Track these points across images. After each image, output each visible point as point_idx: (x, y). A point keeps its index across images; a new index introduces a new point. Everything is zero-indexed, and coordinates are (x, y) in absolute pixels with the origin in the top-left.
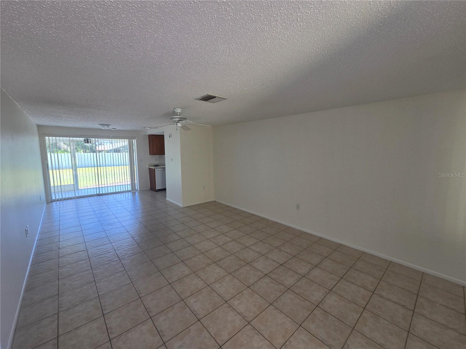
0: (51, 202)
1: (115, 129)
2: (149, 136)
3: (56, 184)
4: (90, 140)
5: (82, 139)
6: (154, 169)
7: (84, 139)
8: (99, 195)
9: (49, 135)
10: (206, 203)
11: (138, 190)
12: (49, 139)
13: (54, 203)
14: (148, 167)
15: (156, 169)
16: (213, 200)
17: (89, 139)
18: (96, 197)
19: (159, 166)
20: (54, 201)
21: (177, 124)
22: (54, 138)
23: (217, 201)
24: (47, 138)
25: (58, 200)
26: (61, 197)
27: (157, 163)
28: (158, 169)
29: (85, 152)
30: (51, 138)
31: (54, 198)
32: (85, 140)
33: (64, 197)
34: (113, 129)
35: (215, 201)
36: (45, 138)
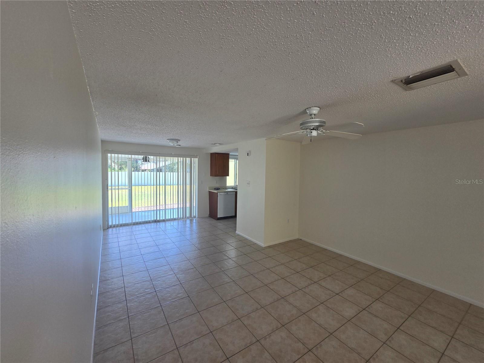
0: (107, 228)
1: (180, 145)
2: (212, 155)
3: (114, 206)
4: (149, 158)
5: (141, 157)
6: (217, 193)
7: (142, 156)
8: (156, 221)
9: (112, 152)
10: (291, 241)
11: (196, 217)
12: (111, 156)
13: (110, 230)
14: (208, 190)
15: (218, 194)
16: (296, 237)
17: (148, 156)
18: (153, 224)
19: (219, 189)
20: (111, 227)
21: (311, 132)
22: (116, 155)
23: (303, 239)
24: (109, 155)
25: (114, 226)
26: (117, 223)
27: (217, 186)
28: (221, 193)
29: (139, 171)
30: (113, 155)
31: (110, 224)
32: (143, 159)
33: (121, 223)
34: (178, 145)
35: (301, 240)
36: (107, 155)
